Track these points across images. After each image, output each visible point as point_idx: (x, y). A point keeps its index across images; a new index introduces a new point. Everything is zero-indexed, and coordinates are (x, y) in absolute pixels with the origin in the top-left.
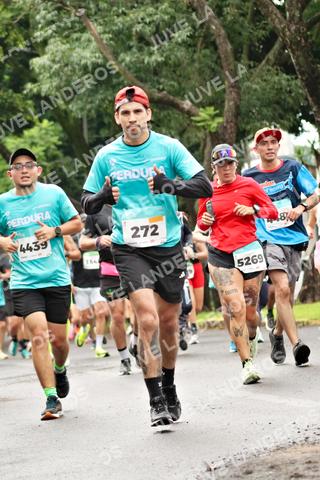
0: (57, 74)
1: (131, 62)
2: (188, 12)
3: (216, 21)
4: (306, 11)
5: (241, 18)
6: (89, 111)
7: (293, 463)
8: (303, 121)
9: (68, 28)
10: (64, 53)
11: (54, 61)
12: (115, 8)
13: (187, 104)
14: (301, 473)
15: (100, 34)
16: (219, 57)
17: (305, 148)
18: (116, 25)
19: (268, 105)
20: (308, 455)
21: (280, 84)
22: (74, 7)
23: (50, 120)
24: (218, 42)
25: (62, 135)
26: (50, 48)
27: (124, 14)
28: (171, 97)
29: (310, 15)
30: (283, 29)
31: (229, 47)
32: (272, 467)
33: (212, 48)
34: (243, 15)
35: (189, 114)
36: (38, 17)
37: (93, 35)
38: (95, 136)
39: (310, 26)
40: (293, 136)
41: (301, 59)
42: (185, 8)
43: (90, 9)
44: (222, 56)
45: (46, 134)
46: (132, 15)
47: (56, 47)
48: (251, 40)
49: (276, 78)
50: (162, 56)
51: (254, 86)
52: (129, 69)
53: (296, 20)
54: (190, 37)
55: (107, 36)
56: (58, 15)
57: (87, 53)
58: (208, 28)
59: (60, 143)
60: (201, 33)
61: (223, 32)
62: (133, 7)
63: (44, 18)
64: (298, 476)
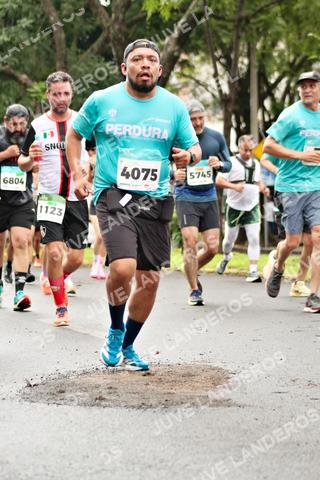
2: (32, 4)
3: (55, 14)
4: (127, 14)
7: (97, 387)
13: (24, 77)
14: (104, 397)
16: (54, 43)
20: (109, 381)
28: (12, 71)
29: (132, 16)
30: (108, 28)
31: (63, 35)
32: (81, 389)
35: (25, 86)
39: (129, 26)
44: (57, 42)
48: (80, 32)
49: (98, 65)
50: (8, 37)
53: (120, 21)
54: (33, 24)
58: (48, 19)
60: (41, 22)
64: (101, 399)
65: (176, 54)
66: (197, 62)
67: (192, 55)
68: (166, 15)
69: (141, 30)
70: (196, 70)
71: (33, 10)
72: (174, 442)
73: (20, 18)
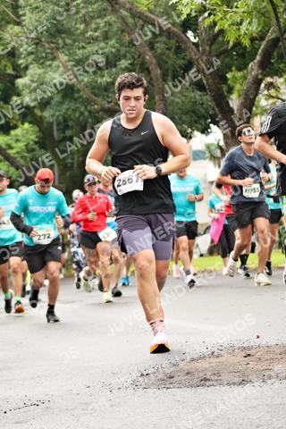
0: (34, 90)
1: (88, 82)
2: (129, 47)
3: (150, 53)
4: (214, 47)
5: (167, 52)
6: (58, 117)
7: (203, 370)
8: (211, 125)
9: (43, 58)
10: (39, 75)
11: (32, 81)
12: (77, 44)
14: (209, 377)
15: (66, 61)
16: (151, 79)
17: (212, 144)
18: (77, 55)
19: (186, 113)
20: (213, 365)
21: (195, 98)
22: (48, 43)
23: (30, 123)
24: (150, 68)
25: (38, 134)
26: (30, 72)
27: (83, 47)
29: (217, 49)
30: (198, 59)
31: (159, 72)
32: (188, 373)
33: (146, 73)
34: (169, 49)
36: (21, 50)
37: (61, 62)
38: (62, 135)
40: (204, 136)
41: (210, 81)
42: (127, 44)
43: (58, 44)
44: (154, 78)
45: (27, 133)
46: (89, 49)
47: (34, 71)
48: (174, 67)
49: (192, 94)
50: (110, 77)
51: (177, 100)
52: (87, 87)
53: (207, 53)
54: (131, 64)
55: (71, 63)
56: (36, 48)
57: (56, 75)
58: (144, 58)
59: (37, 140)
60: (138, 61)
61: (154, 61)
62: (90, 43)
63: (25, 50)
64: (206, 380)
65: (260, 77)
66: (282, 84)
67: (276, 78)
68: (246, 42)
69: (228, 60)
70: (281, 91)
71: (129, 52)
72: (270, 410)
73: (120, 60)
